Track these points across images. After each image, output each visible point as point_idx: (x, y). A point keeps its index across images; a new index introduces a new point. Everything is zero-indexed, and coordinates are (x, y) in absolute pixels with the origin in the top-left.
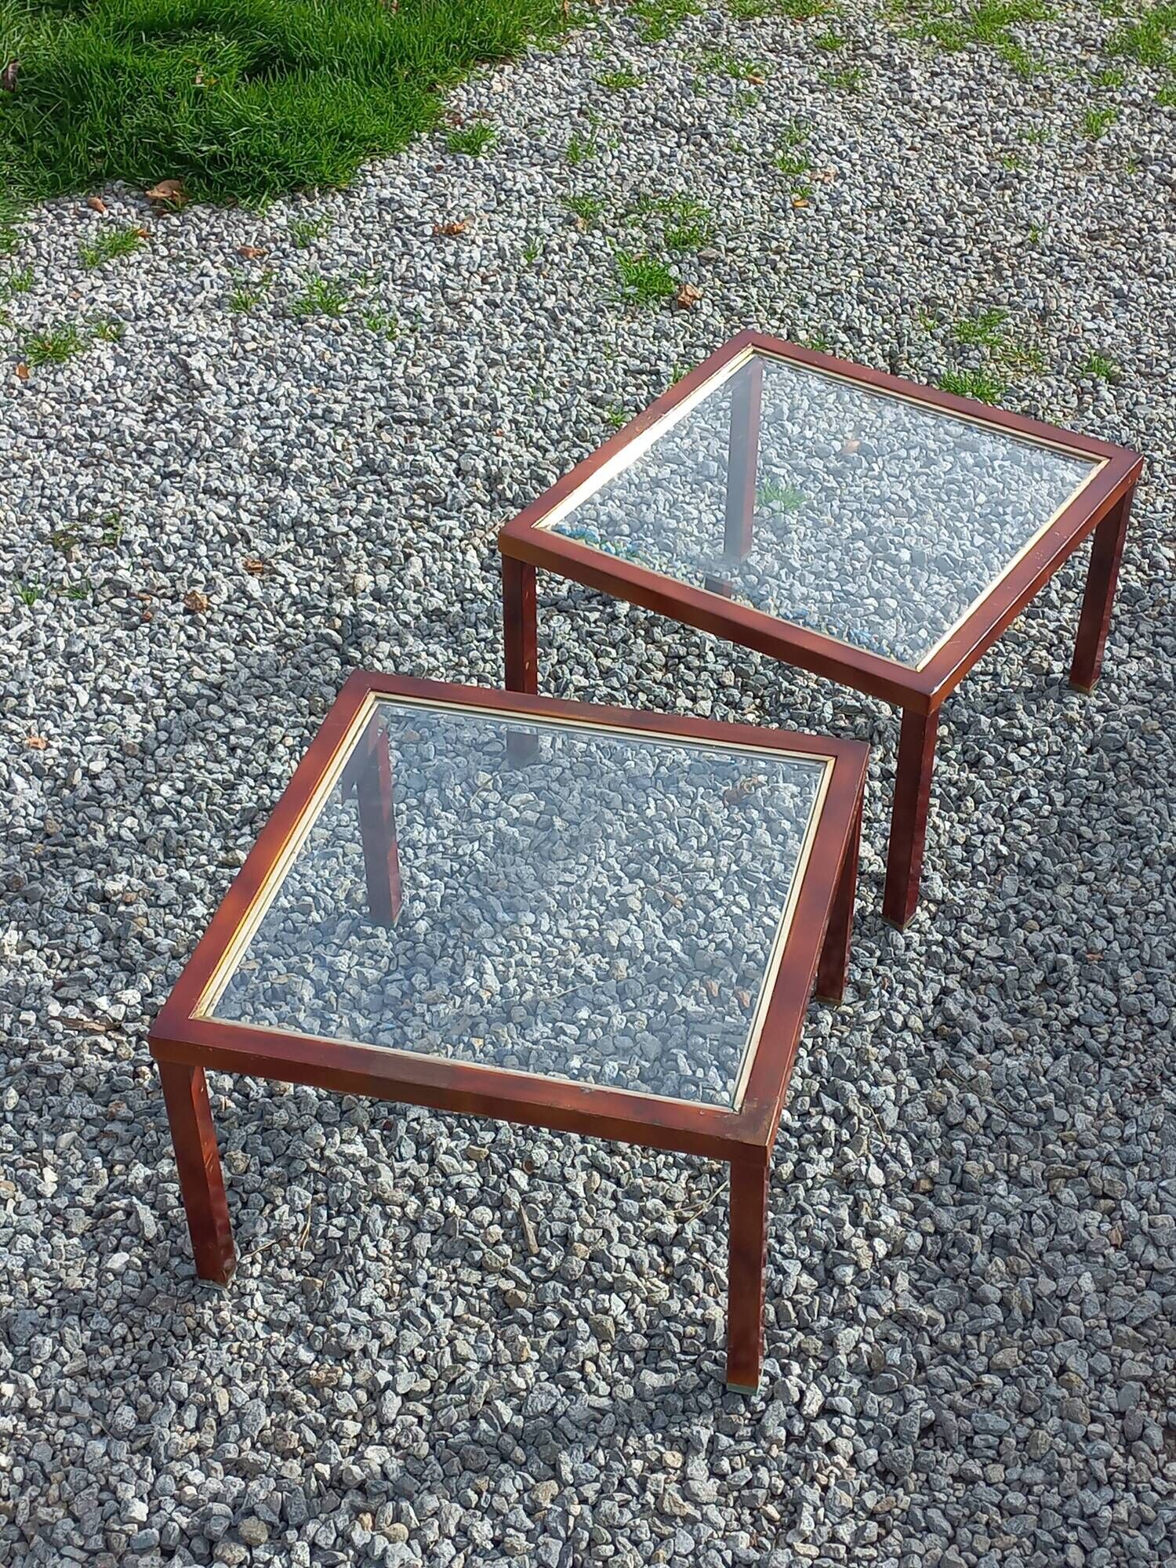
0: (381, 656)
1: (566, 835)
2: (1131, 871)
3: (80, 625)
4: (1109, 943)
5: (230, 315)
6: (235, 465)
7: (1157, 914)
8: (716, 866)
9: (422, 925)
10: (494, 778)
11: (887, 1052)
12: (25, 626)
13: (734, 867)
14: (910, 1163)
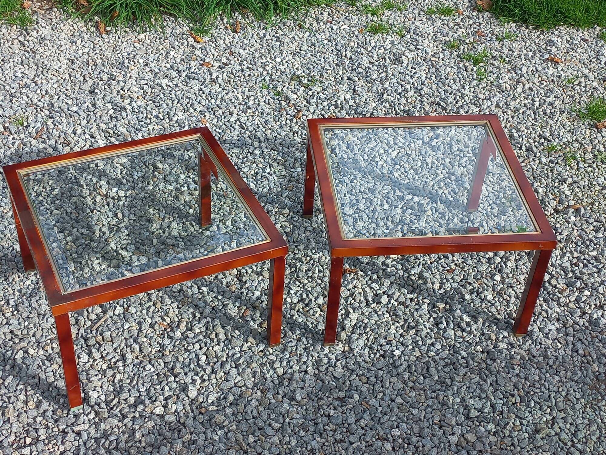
2: (426, 395)
3: (265, 102)
4: (380, 406)
5: (444, 48)
6: (375, 88)
7: (412, 414)
11: (258, 370)
12: (251, 93)
14: (210, 401)
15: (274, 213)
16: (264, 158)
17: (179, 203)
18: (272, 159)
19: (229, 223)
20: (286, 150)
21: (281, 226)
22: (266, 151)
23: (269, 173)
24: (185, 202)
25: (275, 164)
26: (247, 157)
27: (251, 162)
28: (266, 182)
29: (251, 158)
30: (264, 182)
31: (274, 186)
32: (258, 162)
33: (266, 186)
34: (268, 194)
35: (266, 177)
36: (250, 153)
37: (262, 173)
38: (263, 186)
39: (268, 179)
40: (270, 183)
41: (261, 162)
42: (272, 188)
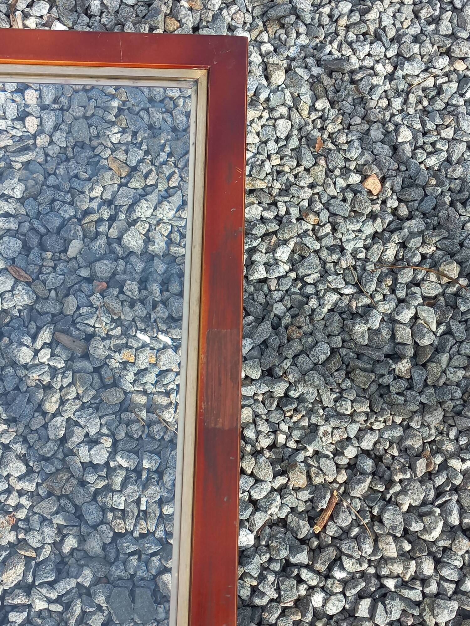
1: (387, 380)
8: (385, 560)
10: (456, 281)
13: (390, 584)
15: (417, 259)
19: (283, 253)
21: (416, 317)
26: (436, 20)
27: (441, 44)
28: (448, 133)
29: (448, 30)
30: (442, 131)
31: (462, 155)
32: (457, 51)
33: (442, 148)
34: (434, 182)
35: (456, 113)
36: (454, 9)
37: (452, 96)
38: (433, 144)
39: (458, 122)
40: (458, 138)
41: (466, 56)
42: (454, 159)
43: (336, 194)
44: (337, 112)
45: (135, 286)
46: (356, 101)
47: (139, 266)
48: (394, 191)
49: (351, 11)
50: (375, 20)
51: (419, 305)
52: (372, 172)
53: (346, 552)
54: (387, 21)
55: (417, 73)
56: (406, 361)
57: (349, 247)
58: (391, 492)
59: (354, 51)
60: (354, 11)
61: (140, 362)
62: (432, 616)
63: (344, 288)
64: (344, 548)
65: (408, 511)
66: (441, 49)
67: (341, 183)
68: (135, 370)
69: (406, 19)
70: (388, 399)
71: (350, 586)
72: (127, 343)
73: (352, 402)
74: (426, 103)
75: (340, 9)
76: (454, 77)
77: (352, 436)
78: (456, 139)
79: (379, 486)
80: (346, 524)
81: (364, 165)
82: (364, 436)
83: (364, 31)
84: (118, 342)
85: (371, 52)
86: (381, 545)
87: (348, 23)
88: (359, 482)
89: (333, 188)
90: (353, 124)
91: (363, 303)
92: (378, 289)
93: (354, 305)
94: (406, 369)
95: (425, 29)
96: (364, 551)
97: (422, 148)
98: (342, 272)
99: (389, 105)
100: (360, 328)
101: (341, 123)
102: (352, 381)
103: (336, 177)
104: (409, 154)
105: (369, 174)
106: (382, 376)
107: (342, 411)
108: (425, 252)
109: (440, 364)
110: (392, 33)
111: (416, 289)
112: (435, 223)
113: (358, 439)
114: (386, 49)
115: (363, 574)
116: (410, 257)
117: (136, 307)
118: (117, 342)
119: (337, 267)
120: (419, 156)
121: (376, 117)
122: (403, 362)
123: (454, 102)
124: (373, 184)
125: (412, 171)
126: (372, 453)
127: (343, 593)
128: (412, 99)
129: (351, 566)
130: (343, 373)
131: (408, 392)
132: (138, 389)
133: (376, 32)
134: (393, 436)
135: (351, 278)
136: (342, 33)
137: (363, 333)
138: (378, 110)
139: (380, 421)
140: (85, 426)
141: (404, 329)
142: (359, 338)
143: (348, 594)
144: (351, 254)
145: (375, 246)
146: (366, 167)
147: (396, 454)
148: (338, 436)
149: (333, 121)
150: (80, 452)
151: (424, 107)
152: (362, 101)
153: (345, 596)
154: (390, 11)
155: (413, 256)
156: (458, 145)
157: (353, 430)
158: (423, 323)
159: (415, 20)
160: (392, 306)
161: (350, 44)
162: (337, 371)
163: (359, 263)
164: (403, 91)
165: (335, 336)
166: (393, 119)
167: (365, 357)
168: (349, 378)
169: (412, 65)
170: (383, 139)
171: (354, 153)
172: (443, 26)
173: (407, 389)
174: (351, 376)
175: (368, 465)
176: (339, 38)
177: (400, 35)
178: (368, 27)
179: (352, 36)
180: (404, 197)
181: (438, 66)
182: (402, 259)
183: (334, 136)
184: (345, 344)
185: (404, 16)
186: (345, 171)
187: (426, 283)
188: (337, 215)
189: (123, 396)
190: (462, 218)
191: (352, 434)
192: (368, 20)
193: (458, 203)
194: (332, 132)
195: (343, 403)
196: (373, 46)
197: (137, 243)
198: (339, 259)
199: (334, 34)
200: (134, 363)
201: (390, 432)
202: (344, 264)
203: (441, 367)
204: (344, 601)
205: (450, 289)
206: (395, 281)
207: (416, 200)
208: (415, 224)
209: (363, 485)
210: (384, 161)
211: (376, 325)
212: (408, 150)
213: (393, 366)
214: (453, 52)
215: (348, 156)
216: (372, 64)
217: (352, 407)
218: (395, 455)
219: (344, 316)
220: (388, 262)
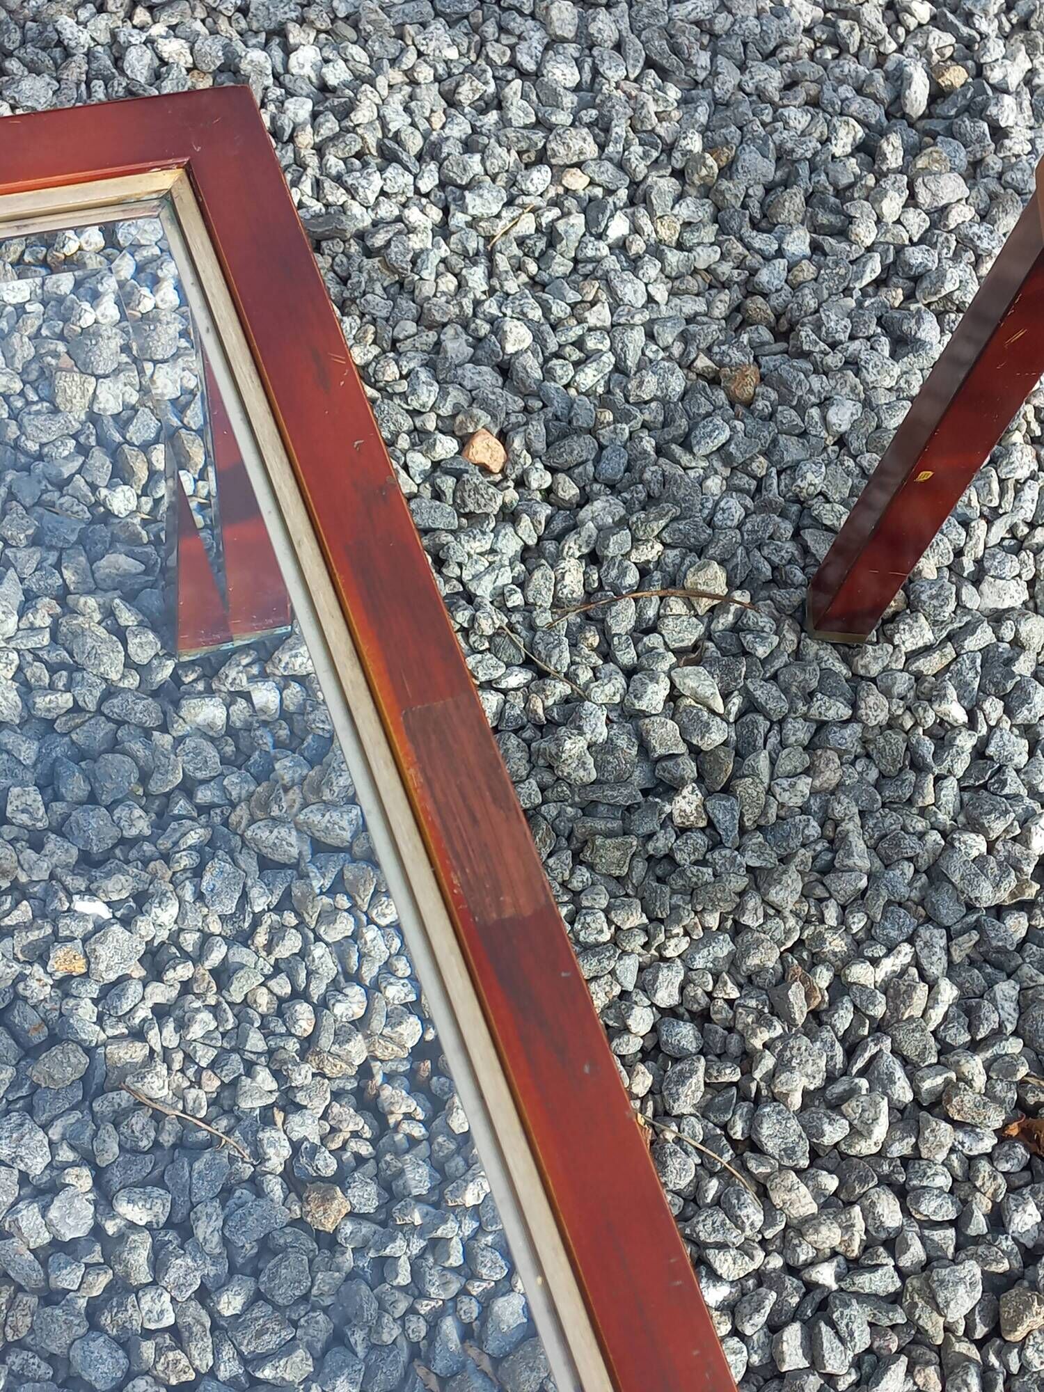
0: (923, 197)
1: (663, 841)
8: (798, 1228)
9: (210, 712)
10: (727, 600)
13: (825, 1275)
15: (632, 578)
16: (602, 128)
17: (56, 427)
18: (648, 138)
20: (729, 77)
21: (674, 696)
22: (614, 72)
23: (621, 247)
24: (94, 418)
25: (665, 185)
26: (498, 103)
27: (524, 145)
28: (600, 315)
29: (527, 115)
30: (587, 314)
31: (643, 354)
32: (562, 150)
33: (600, 347)
34: (608, 416)
35: (600, 273)
36: (522, 74)
37: (580, 242)
38: (579, 344)
39: (611, 291)
40: (622, 320)
41: (582, 158)
42: (631, 363)
43: (415, 489)
44: (358, 321)
45: (34, 797)
46: (392, 291)
47: (27, 751)
48: (534, 455)
49: (315, 115)
50: (371, 123)
51: (672, 668)
52: (476, 424)
53: (711, 1240)
54: (398, 121)
55: (495, 211)
56: (690, 788)
57: (484, 589)
58: (758, 1075)
59: (352, 192)
60: (321, 113)
61: (102, 967)
62: (935, 1314)
63: (504, 675)
64: (705, 1233)
65: (804, 1107)
66: (525, 156)
67: (420, 462)
68: (93, 990)
69: (432, 111)
70: (681, 882)
71: (747, 1311)
72: (55, 932)
73: (607, 911)
74: (532, 267)
75: (290, 114)
76: (570, 203)
77: (630, 988)
78: (619, 324)
79: (728, 1071)
80: (688, 1180)
81: (453, 417)
82: (656, 979)
83: (358, 148)
84: (34, 935)
85: (386, 189)
86: (777, 1198)
87: (318, 139)
88: (682, 1078)
89: (405, 475)
90: (401, 337)
91: (557, 697)
92: (578, 659)
93: (538, 705)
94: (693, 806)
95: (478, 124)
96: (747, 1224)
97: (557, 355)
98: (487, 645)
99: (459, 286)
100: (574, 746)
101: (374, 342)
102: (591, 867)
103: (405, 453)
104: (538, 374)
105: (471, 430)
106: (650, 836)
107: (591, 939)
108: (643, 559)
109: (758, 776)
110: (415, 143)
111: (653, 640)
112: (642, 496)
113: (645, 991)
114: (415, 177)
115: (760, 1276)
116: (618, 577)
117: (49, 847)
118: (31, 938)
119: (472, 639)
120: (559, 372)
121: (445, 313)
122: (685, 792)
123: (590, 253)
124: (486, 450)
125: (558, 405)
126: (682, 1010)
127: (736, 1332)
128: (503, 263)
129: (732, 1266)
130: (567, 856)
131: (716, 854)
132: (117, 1032)
133: (381, 147)
134: (716, 959)
135: (512, 651)
136: (313, 161)
137: (580, 758)
138: (444, 299)
139: (677, 935)
140: (13, 1160)
141: (664, 725)
142: (575, 770)
143: (748, 1330)
144: (492, 603)
145: (537, 574)
146: (460, 418)
147: (735, 994)
148: (601, 995)
149: (358, 340)
150: (23, 1224)
151: (532, 278)
152: (402, 287)
153: (743, 1338)
154: (397, 100)
155: (623, 573)
156: (629, 333)
157: (628, 972)
158: (693, 703)
159: (453, 111)
160: (618, 685)
161: (338, 179)
162: (550, 855)
163: (516, 618)
164: (477, 254)
165: (523, 781)
166: (480, 310)
167: (601, 808)
168: (581, 863)
169: (481, 196)
170: (473, 355)
171: (427, 394)
172: (513, 109)
173: (711, 849)
174: (587, 855)
175: (685, 1035)
176: (309, 171)
177: (433, 143)
178: (363, 138)
179: (335, 164)
180: (561, 461)
181: (532, 189)
182: (601, 587)
183: (371, 370)
184: (549, 794)
185: (428, 106)
186: (421, 437)
187: (670, 622)
188: (434, 530)
189: (85, 1060)
190: (692, 473)
191: (629, 981)
192: (358, 125)
193: (674, 446)
194: (363, 362)
195: (589, 919)
196: (387, 174)
197: (6, 699)
198: (473, 619)
199: (294, 167)
200: (86, 975)
201: (705, 952)
202: (487, 627)
203: (762, 783)
204: (745, 1349)
205: (722, 621)
206: (605, 634)
207: (587, 460)
208: (603, 509)
209: (694, 1080)
210: (493, 397)
211: (602, 733)
212: (532, 366)
213: (668, 809)
214: (554, 156)
215: (415, 405)
216: (396, 212)
217: (610, 922)
218: (733, 996)
219: (527, 734)
220: (575, 600)
